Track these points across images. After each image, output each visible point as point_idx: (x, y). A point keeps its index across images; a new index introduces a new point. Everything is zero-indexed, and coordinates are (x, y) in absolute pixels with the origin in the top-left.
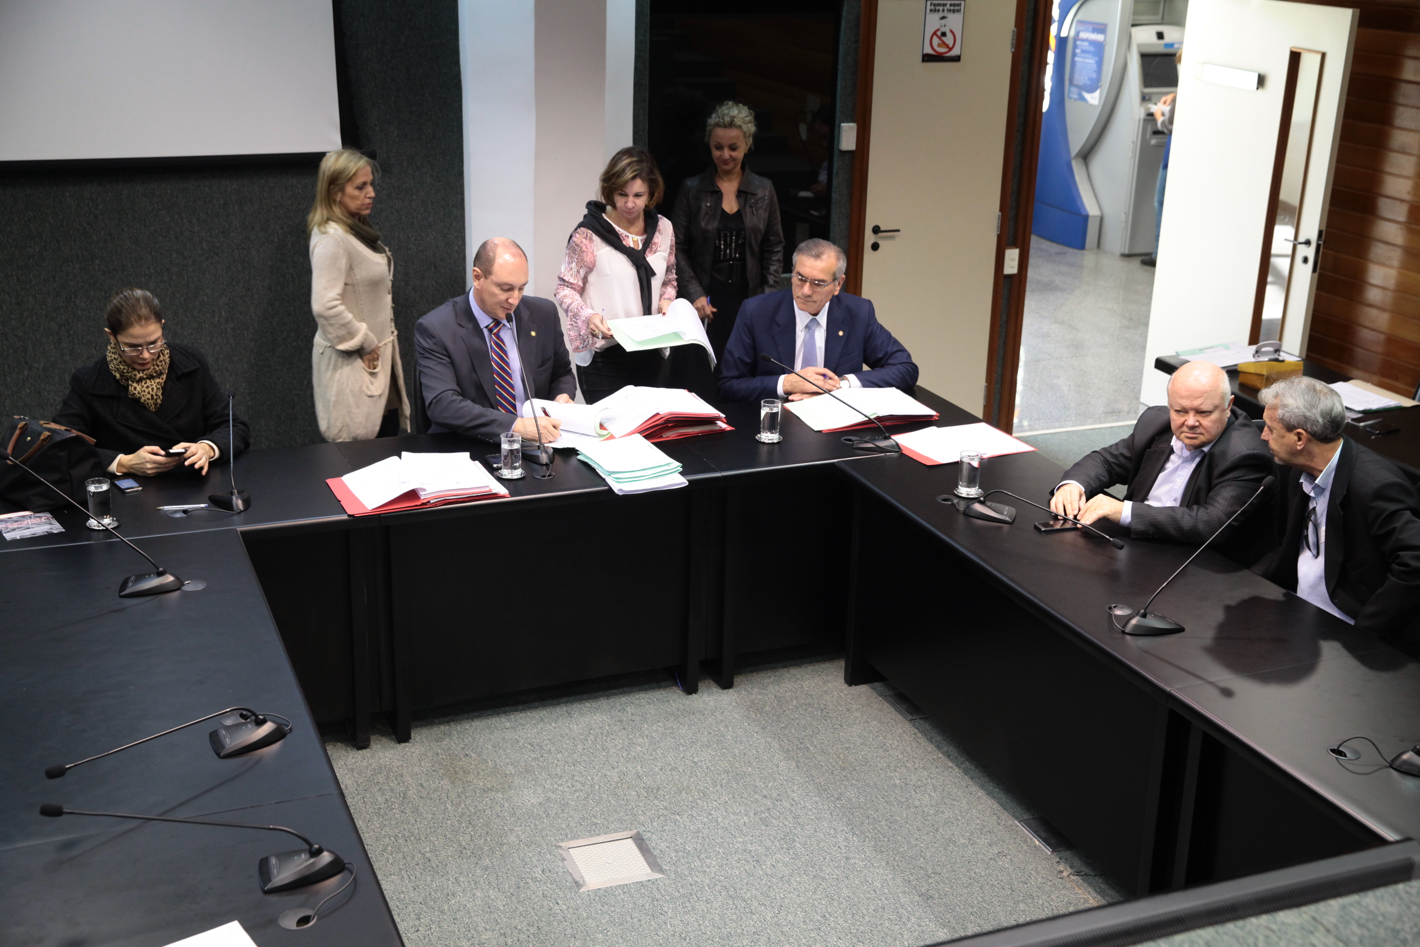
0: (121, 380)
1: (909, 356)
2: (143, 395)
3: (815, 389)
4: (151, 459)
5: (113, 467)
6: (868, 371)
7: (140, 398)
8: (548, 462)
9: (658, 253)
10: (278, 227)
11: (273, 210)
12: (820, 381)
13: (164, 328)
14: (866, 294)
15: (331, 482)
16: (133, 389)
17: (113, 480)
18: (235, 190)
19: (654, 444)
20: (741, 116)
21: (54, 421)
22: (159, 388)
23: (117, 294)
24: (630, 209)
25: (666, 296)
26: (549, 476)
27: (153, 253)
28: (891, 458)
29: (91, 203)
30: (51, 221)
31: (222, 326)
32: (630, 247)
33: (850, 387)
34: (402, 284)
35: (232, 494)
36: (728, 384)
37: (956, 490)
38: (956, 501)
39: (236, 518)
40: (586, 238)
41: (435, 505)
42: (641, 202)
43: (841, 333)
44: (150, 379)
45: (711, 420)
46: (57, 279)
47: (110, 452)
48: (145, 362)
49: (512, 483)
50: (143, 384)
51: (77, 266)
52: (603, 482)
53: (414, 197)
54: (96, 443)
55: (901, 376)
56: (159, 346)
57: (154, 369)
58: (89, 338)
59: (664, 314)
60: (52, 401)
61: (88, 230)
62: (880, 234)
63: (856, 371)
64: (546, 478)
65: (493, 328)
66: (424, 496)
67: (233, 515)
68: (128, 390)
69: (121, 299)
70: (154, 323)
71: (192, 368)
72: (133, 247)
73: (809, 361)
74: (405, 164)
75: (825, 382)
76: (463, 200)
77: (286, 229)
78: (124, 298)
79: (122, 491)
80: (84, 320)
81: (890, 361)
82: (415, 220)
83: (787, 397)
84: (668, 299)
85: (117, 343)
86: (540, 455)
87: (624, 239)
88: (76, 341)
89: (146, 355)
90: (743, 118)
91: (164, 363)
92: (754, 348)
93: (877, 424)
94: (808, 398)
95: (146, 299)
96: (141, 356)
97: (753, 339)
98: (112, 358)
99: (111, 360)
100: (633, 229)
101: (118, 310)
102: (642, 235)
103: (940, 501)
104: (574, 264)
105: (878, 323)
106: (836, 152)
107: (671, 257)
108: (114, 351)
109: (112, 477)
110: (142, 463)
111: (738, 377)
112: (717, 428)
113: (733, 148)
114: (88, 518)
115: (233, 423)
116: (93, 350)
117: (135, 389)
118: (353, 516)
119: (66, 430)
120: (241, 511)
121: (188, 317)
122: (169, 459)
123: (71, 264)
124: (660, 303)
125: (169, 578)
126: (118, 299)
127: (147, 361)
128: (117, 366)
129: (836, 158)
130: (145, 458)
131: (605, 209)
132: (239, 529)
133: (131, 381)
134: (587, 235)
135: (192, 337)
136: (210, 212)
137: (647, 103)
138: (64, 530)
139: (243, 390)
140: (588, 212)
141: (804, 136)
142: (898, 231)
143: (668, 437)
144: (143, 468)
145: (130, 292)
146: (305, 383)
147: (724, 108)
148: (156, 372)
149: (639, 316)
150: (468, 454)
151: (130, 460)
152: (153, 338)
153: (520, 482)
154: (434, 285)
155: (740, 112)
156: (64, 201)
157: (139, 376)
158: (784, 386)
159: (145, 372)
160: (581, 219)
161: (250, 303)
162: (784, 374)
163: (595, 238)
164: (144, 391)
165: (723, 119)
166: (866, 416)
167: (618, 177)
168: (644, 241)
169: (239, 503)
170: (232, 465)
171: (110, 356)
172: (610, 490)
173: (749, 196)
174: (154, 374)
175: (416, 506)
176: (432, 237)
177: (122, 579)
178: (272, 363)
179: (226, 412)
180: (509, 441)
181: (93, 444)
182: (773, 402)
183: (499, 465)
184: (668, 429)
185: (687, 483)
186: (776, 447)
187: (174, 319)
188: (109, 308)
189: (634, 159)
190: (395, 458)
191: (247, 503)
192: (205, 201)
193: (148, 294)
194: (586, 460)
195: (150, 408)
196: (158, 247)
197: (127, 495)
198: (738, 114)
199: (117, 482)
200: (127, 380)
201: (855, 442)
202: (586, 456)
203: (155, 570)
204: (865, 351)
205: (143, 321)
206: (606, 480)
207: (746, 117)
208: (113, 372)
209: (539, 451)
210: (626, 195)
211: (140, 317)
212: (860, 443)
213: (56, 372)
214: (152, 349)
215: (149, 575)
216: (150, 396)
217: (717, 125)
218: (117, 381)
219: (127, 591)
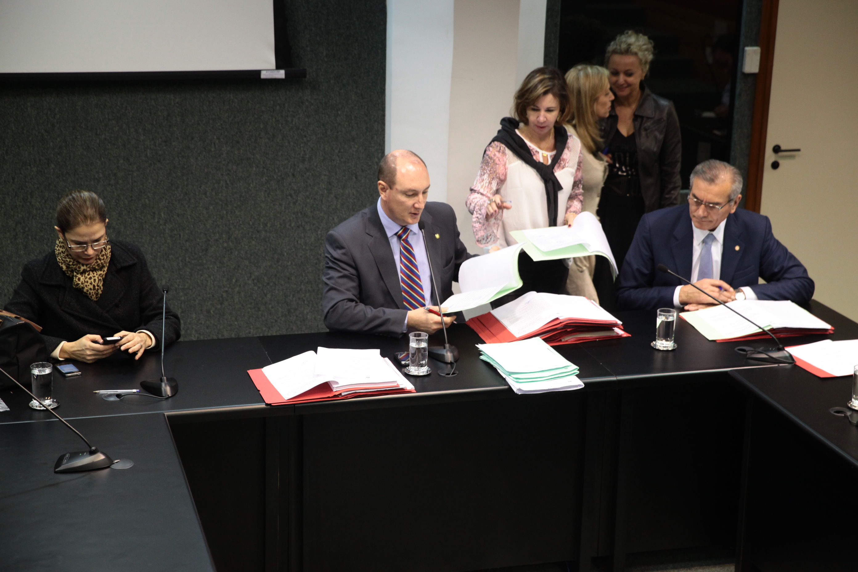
0: (67, 271)
1: (805, 271)
2: (86, 286)
3: (711, 300)
4: (90, 346)
5: (57, 353)
6: (764, 284)
7: (83, 288)
8: (453, 361)
9: (565, 169)
10: (215, 137)
11: (211, 122)
12: (715, 292)
13: (108, 227)
14: (765, 210)
15: (252, 373)
16: (77, 280)
17: (55, 365)
18: (178, 103)
19: (554, 347)
20: (637, 43)
21: (6, 309)
22: (101, 280)
23: (67, 196)
24: (542, 123)
25: (572, 209)
26: (453, 374)
27: (103, 159)
28: (784, 369)
29: (49, 113)
30: (14, 129)
31: (161, 227)
32: (539, 162)
33: (745, 299)
34: (326, 192)
35: (161, 380)
36: (627, 293)
37: (850, 403)
38: (849, 413)
39: (164, 403)
40: (499, 152)
41: (346, 397)
42: (552, 117)
43: (737, 248)
44: (92, 271)
45: (608, 327)
46: (16, 180)
47: (54, 339)
48: (89, 257)
49: (418, 379)
50: (86, 275)
51: (35, 169)
52: (504, 382)
53: (339, 112)
54: (42, 330)
55: (796, 290)
56: (102, 244)
57: (97, 262)
58: (42, 234)
59: (570, 226)
60: (6, 291)
61: (46, 137)
62: (781, 154)
63: (752, 284)
64: (450, 376)
65: (402, 234)
66: (336, 389)
67: (161, 400)
68: (73, 280)
69: (70, 200)
70: (99, 223)
71: (131, 263)
72: (85, 153)
73: (705, 274)
74: (332, 81)
75: (720, 294)
76: (384, 116)
77: (222, 140)
78: (72, 200)
79: (63, 375)
80: (38, 218)
81: (786, 276)
82: (340, 133)
83: (683, 308)
84: (574, 212)
85: (65, 239)
86: (445, 354)
87: (535, 154)
88: (30, 237)
89: (90, 252)
90: (640, 46)
91: (105, 257)
92: (652, 260)
93: (771, 336)
94: (703, 308)
95: (93, 201)
96: (86, 253)
97: (651, 251)
98: (60, 251)
99: (59, 253)
100: (544, 144)
101: (66, 211)
102: (552, 150)
103: (832, 412)
104: (486, 176)
105: (775, 239)
106: (739, 75)
107: (578, 173)
108: (62, 245)
109: (55, 362)
110: (83, 350)
111: (636, 288)
112: (614, 334)
113: (629, 74)
114: (31, 399)
115: (165, 316)
116: (45, 246)
117: (79, 279)
118: (270, 405)
119: (16, 317)
120: (169, 397)
121: (131, 218)
122: (106, 347)
123: (29, 167)
124: (567, 215)
125: (100, 457)
126: (67, 200)
127: (91, 257)
128: (64, 259)
129: (739, 81)
130: (85, 346)
131: (518, 125)
132: (166, 414)
133: (76, 272)
134: (500, 149)
135: (134, 236)
136: (154, 123)
137: (559, 27)
138: (8, 409)
139: (177, 286)
140: (502, 128)
141: (710, 60)
142: (798, 150)
143: (567, 341)
144: (83, 354)
145: (78, 194)
146: (234, 281)
147: (623, 36)
148: (98, 265)
149: (545, 227)
150: (378, 351)
151: (72, 347)
152: (97, 236)
153: (426, 379)
154: (355, 193)
155: (637, 40)
156: (25, 110)
157: (82, 268)
158: (680, 296)
159: (88, 266)
160: (495, 134)
161: (187, 206)
162: (681, 284)
163: (509, 152)
164: (87, 282)
165: (620, 46)
166: (760, 328)
167: (531, 92)
168: (553, 157)
169: (167, 389)
170: (163, 354)
171: (58, 250)
172: (510, 389)
173: (645, 119)
174: (97, 267)
175: (329, 397)
176: (354, 149)
177: (57, 456)
178: (205, 262)
179: (160, 305)
180: (417, 340)
181: (40, 331)
182: (669, 312)
183: (407, 362)
184: (567, 333)
185: (584, 386)
186: (671, 355)
187: (118, 220)
188: (59, 208)
189: (546, 76)
190: (312, 352)
191: (175, 390)
192: (150, 113)
193: (94, 195)
194: (488, 360)
195: (91, 297)
196: (107, 153)
197: (67, 378)
198: (635, 42)
199: (59, 367)
200: (72, 271)
201: (749, 352)
202: (488, 357)
203: (88, 449)
204: (761, 265)
205: (89, 221)
206: (507, 380)
207: (644, 45)
208: (60, 264)
209: (445, 350)
210: (537, 110)
211: (86, 217)
212: (753, 353)
213: (11, 264)
214: (96, 246)
215: (83, 453)
216: (92, 287)
217: (615, 52)
218: (64, 273)
219: (62, 468)
